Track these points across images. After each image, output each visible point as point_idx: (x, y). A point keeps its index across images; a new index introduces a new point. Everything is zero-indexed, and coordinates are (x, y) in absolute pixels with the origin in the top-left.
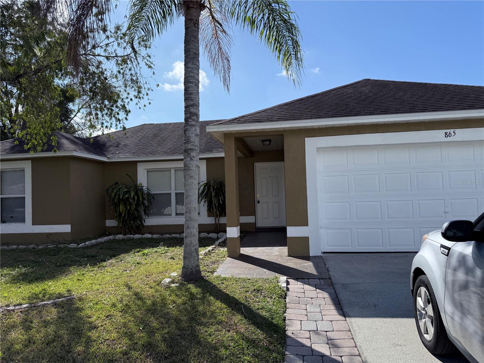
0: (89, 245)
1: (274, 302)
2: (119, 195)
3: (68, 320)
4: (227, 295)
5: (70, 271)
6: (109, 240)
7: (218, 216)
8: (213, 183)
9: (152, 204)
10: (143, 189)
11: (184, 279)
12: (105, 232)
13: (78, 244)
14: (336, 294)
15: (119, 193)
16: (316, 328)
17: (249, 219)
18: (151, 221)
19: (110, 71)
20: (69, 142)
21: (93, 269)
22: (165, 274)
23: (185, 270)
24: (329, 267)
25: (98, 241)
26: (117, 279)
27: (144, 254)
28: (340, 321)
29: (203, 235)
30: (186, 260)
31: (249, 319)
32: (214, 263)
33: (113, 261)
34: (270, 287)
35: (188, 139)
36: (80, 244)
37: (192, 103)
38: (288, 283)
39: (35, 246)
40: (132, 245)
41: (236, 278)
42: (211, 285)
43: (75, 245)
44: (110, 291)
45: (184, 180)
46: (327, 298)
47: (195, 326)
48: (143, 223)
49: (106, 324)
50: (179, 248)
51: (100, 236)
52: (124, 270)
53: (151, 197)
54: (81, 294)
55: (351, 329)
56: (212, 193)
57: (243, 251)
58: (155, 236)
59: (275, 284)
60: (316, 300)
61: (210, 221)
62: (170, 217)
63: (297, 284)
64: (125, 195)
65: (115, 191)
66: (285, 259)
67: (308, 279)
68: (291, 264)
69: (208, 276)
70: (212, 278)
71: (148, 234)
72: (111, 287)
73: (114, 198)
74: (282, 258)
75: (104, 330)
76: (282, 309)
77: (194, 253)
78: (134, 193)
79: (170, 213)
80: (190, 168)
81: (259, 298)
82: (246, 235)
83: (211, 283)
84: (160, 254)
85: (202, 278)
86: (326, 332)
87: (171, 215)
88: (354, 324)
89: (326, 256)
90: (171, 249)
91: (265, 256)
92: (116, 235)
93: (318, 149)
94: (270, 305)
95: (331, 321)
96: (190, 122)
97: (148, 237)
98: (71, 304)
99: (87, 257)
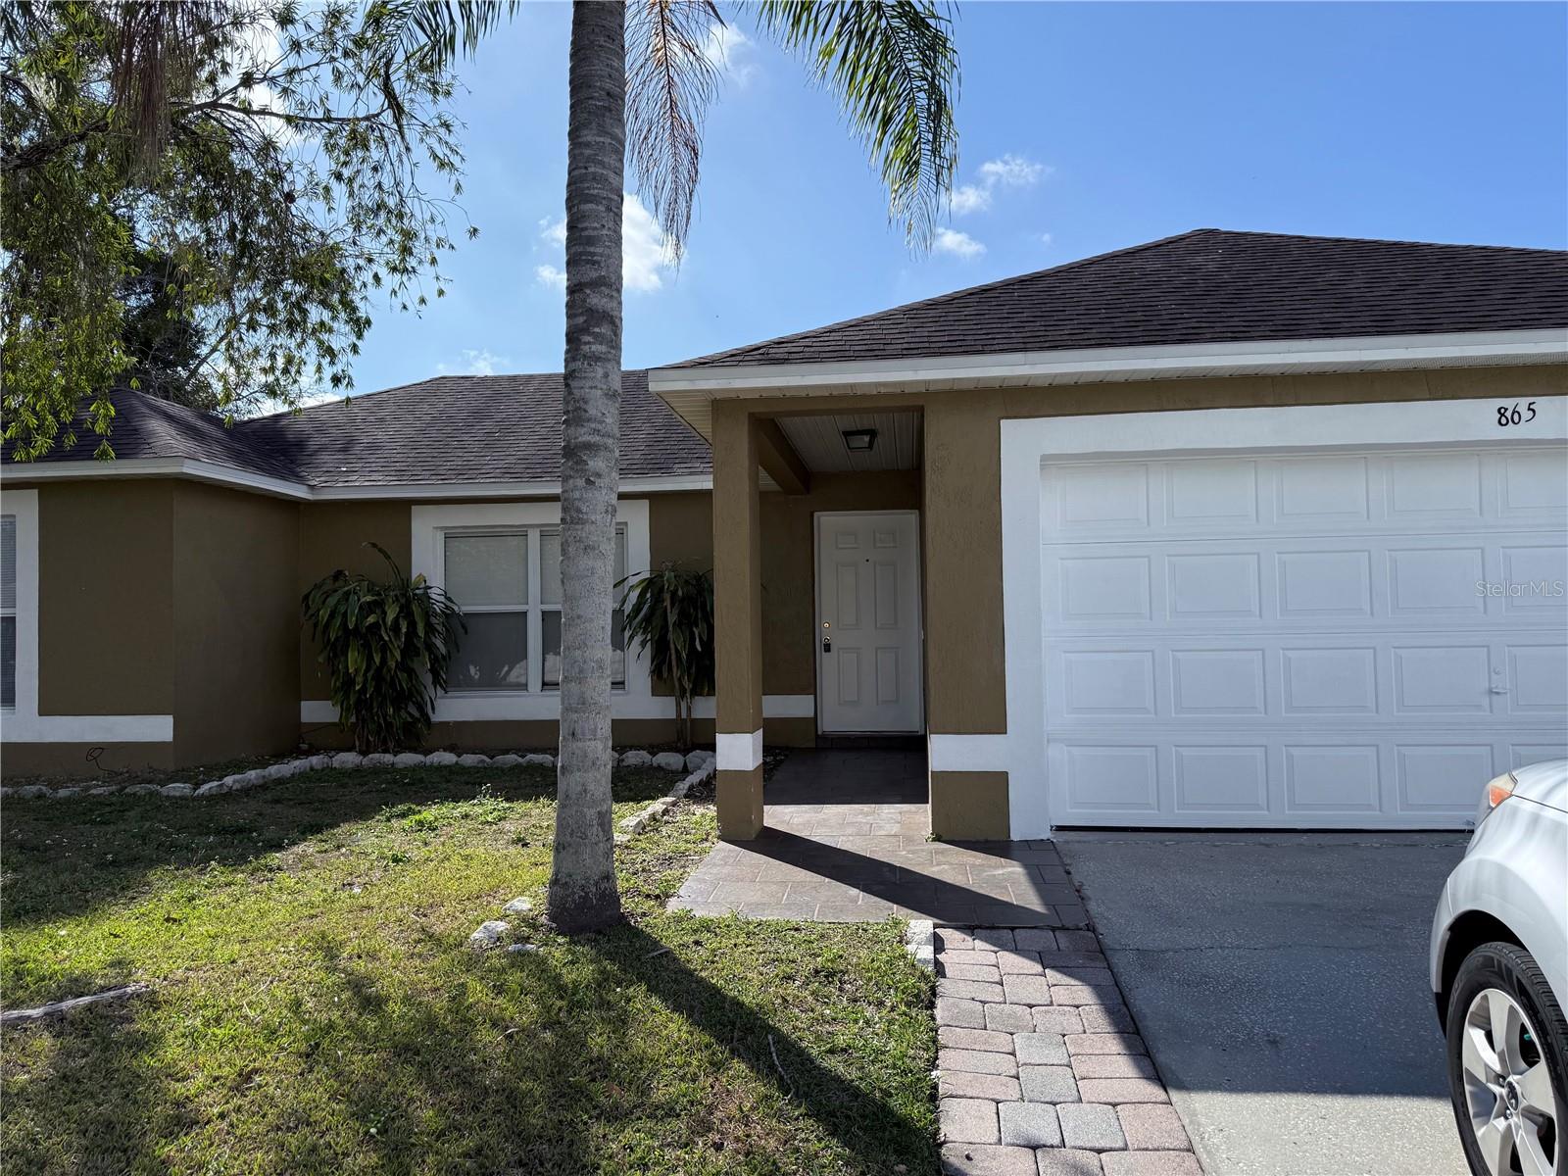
0: (234, 788)
1: (891, 1022)
2: (345, 615)
3: (96, 1088)
4: (715, 991)
5: (148, 884)
6: (308, 769)
7: (688, 695)
8: (673, 579)
9: (458, 651)
10: (430, 598)
11: (554, 925)
12: (297, 741)
13: (196, 784)
14: (1121, 993)
15: (346, 611)
16: (1059, 1133)
17: (792, 706)
18: (455, 708)
19: (305, 173)
20: (176, 429)
21: (230, 878)
22: (489, 902)
23: (561, 892)
24: (1082, 885)
25: (270, 775)
26: (312, 917)
27: (420, 823)
28: (1150, 1106)
29: (634, 758)
30: (563, 854)
31: (796, 1094)
32: (668, 861)
33: (309, 847)
34: (873, 961)
35: (580, 408)
36: (205, 782)
37: (594, 275)
38: (939, 945)
39: (44, 788)
40: (384, 790)
41: (749, 923)
42: (653, 950)
43: (184, 788)
44: (278, 967)
45: (562, 561)
46: (1087, 1008)
47: (586, 1123)
48: (427, 715)
49: (240, 1106)
50: (547, 802)
51: (279, 756)
52: (344, 885)
53: (457, 625)
54: (165, 979)
55: (1196, 1140)
56: (669, 614)
57: (775, 817)
58: (469, 760)
59: (893, 950)
60: (1046, 1012)
61: (661, 709)
62: (524, 693)
63: (974, 949)
64: (367, 617)
65: (332, 601)
66: (923, 850)
67: (1013, 929)
68: (946, 871)
69: (644, 914)
70: (657, 921)
71: (445, 751)
72: (282, 949)
73: (327, 626)
74: (913, 848)
75: (228, 1133)
76: (924, 1050)
77: (594, 829)
78: (398, 609)
79: (522, 680)
80: (585, 517)
81: (834, 1003)
82: (781, 761)
83: (656, 944)
84: (480, 826)
85: (622, 920)
86: (1100, 1151)
87: (524, 687)
88: (1203, 1120)
89: (1067, 842)
90: (520, 807)
91: (851, 838)
92: (333, 753)
93: (1049, 462)
94: (877, 1034)
95: (1114, 1105)
96: (586, 343)
97: (446, 762)
98: (120, 1017)
99: (217, 833)
